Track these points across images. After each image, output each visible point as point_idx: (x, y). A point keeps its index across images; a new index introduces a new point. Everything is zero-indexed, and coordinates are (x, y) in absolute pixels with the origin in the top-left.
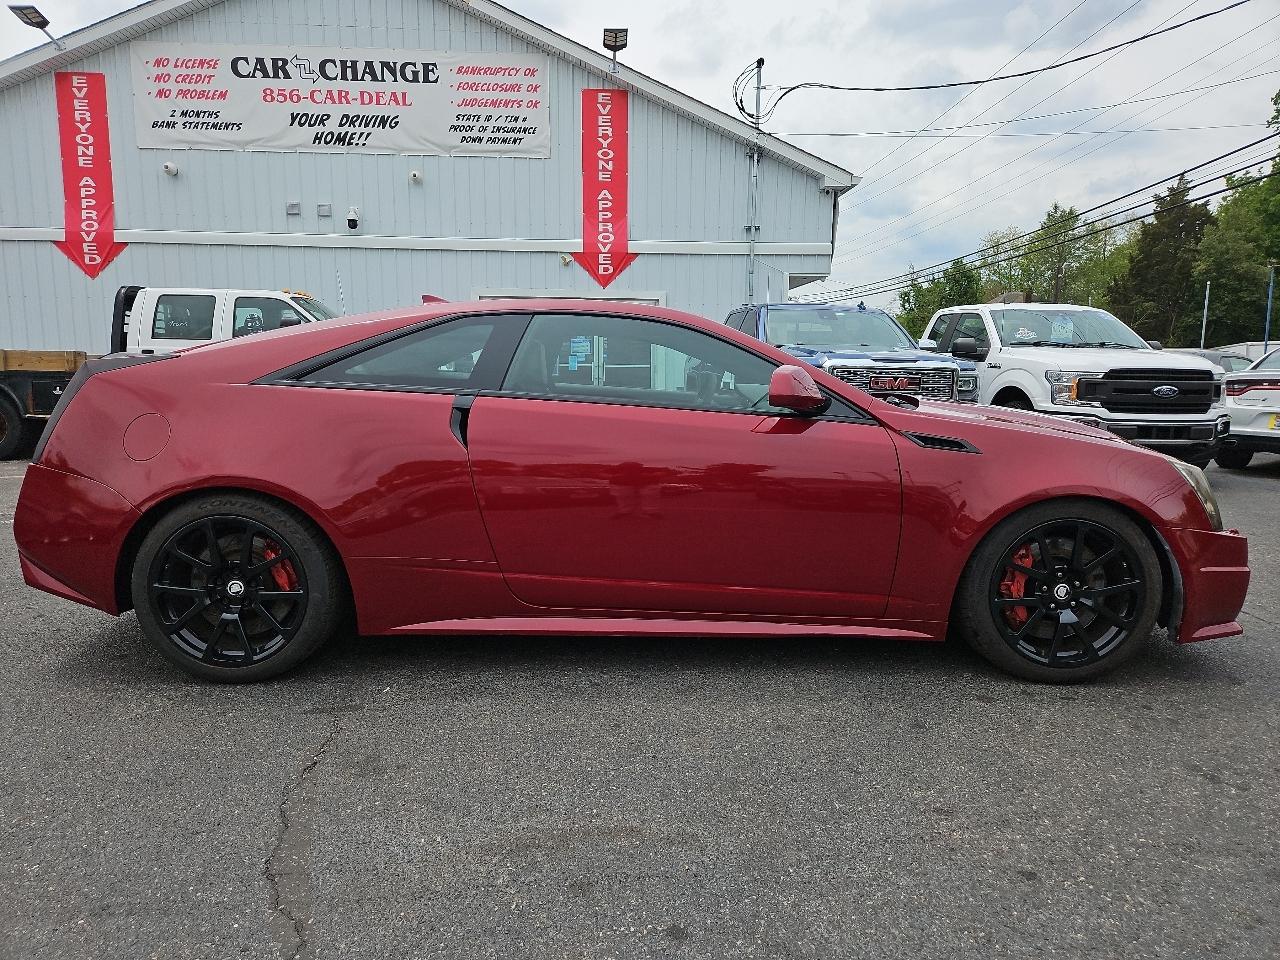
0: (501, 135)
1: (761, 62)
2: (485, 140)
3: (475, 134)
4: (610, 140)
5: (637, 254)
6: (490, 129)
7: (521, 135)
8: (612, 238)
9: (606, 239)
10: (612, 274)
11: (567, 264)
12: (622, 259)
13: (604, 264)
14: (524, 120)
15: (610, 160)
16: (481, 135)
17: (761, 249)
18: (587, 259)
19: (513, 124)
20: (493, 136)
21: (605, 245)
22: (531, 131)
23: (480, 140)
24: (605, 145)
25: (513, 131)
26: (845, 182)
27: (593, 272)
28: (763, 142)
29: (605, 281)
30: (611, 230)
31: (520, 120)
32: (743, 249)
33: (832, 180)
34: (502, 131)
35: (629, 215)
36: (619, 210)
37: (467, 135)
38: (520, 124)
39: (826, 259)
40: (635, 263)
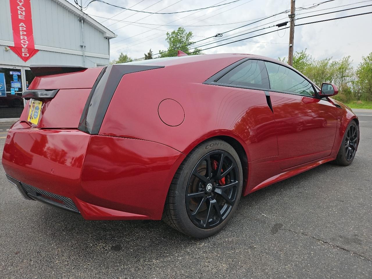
4: (22, 3)
5: (38, 50)
8: (27, 42)
9: (24, 43)
10: (29, 56)
11: (7, 51)
12: (32, 51)
13: (24, 52)
15: (24, 11)
17: (87, 54)
18: (17, 50)
21: (24, 45)
24: (21, 5)
26: (112, 35)
27: (20, 54)
28: (85, 17)
29: (25, 59)
30: (26, 39)
32: (80, 53)
33: (108, 34)
35: (34, 34)
36: (29, 32)
39: (108, 60)
40: (38, 54)
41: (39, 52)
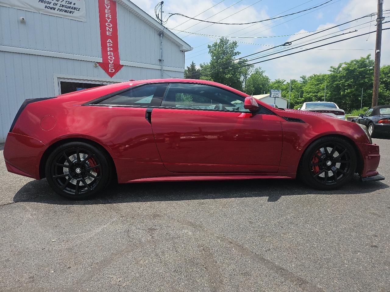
0: (64, 8)
1: (162, 3)
2: (56, 9)
3: (51, 5)
4: (110, 20)
5: (123, 66)
6: (59, 5)
7: (73, 11)
8: (114, 58)
9: (111, 58)
10: (115, 72)
11: (96, 67)
12: (118, 67)
13: (111, 69)
14: (74, 4)
15: (111, 27)
16: (55, 7)
17: (164, 68)
18: (104, 65)
19: (70, 5)
20: (60, 8)
21: (111, 61)
22: (78, 9)
23: (54, 9)
24: (109, 21)
25: (70, 8)
26: (188, 48)
27: (107, 70)
28: (165, 30)
29: (111, 75)
30: (113, 55)
31: (72, 4)
32: (159, 67)
34: (64, 7)
35: (119, 50)
36: (115, 48)
37: (48, 5)
38: (72, 5)
40: (122, 69)
41: (123, 67)
